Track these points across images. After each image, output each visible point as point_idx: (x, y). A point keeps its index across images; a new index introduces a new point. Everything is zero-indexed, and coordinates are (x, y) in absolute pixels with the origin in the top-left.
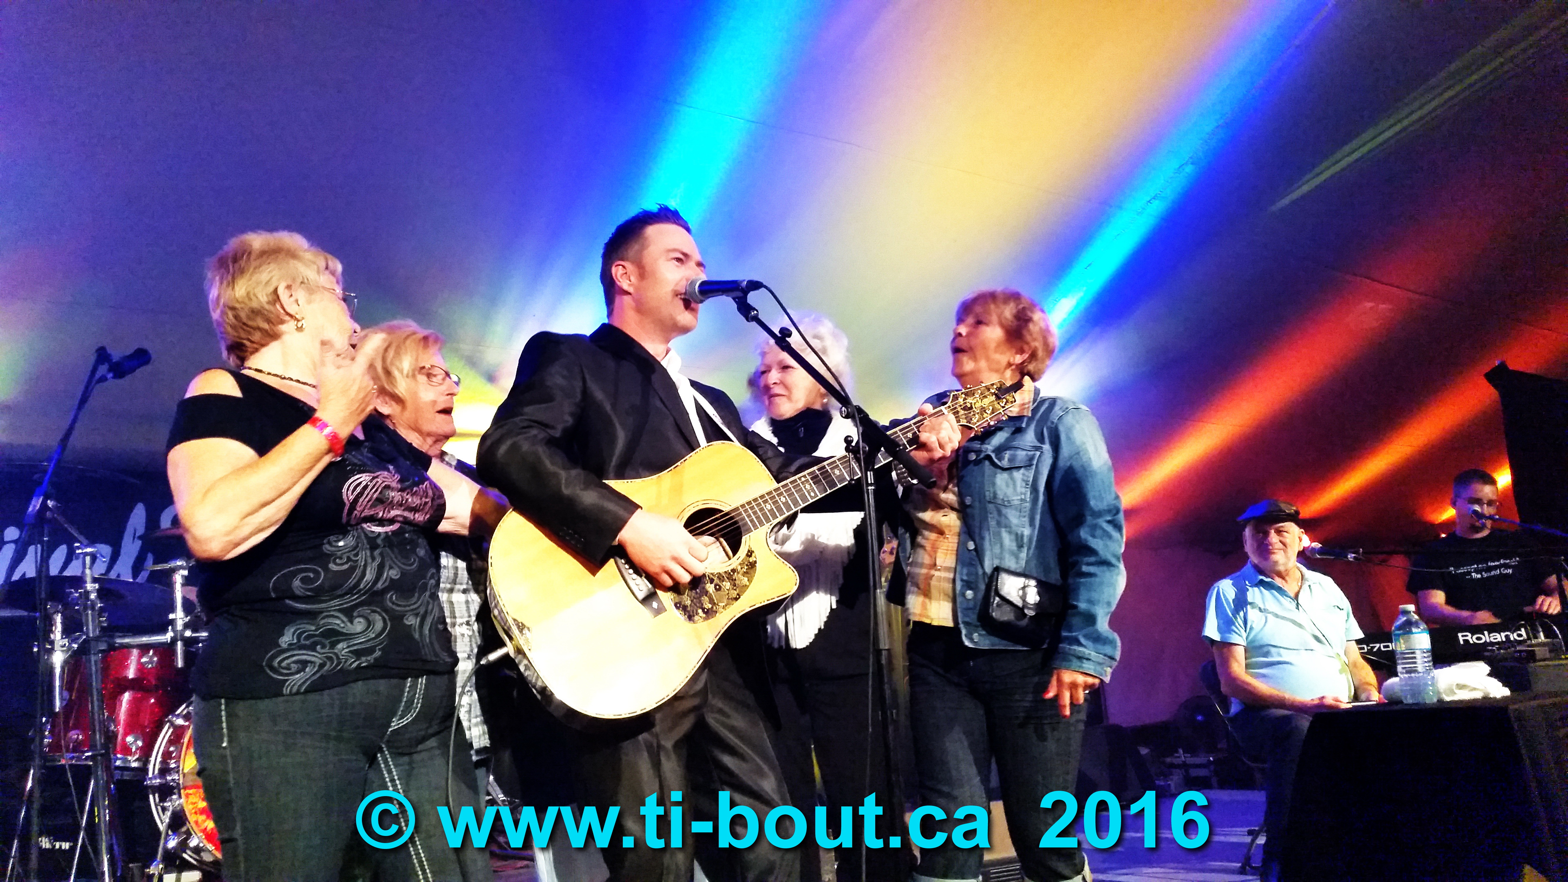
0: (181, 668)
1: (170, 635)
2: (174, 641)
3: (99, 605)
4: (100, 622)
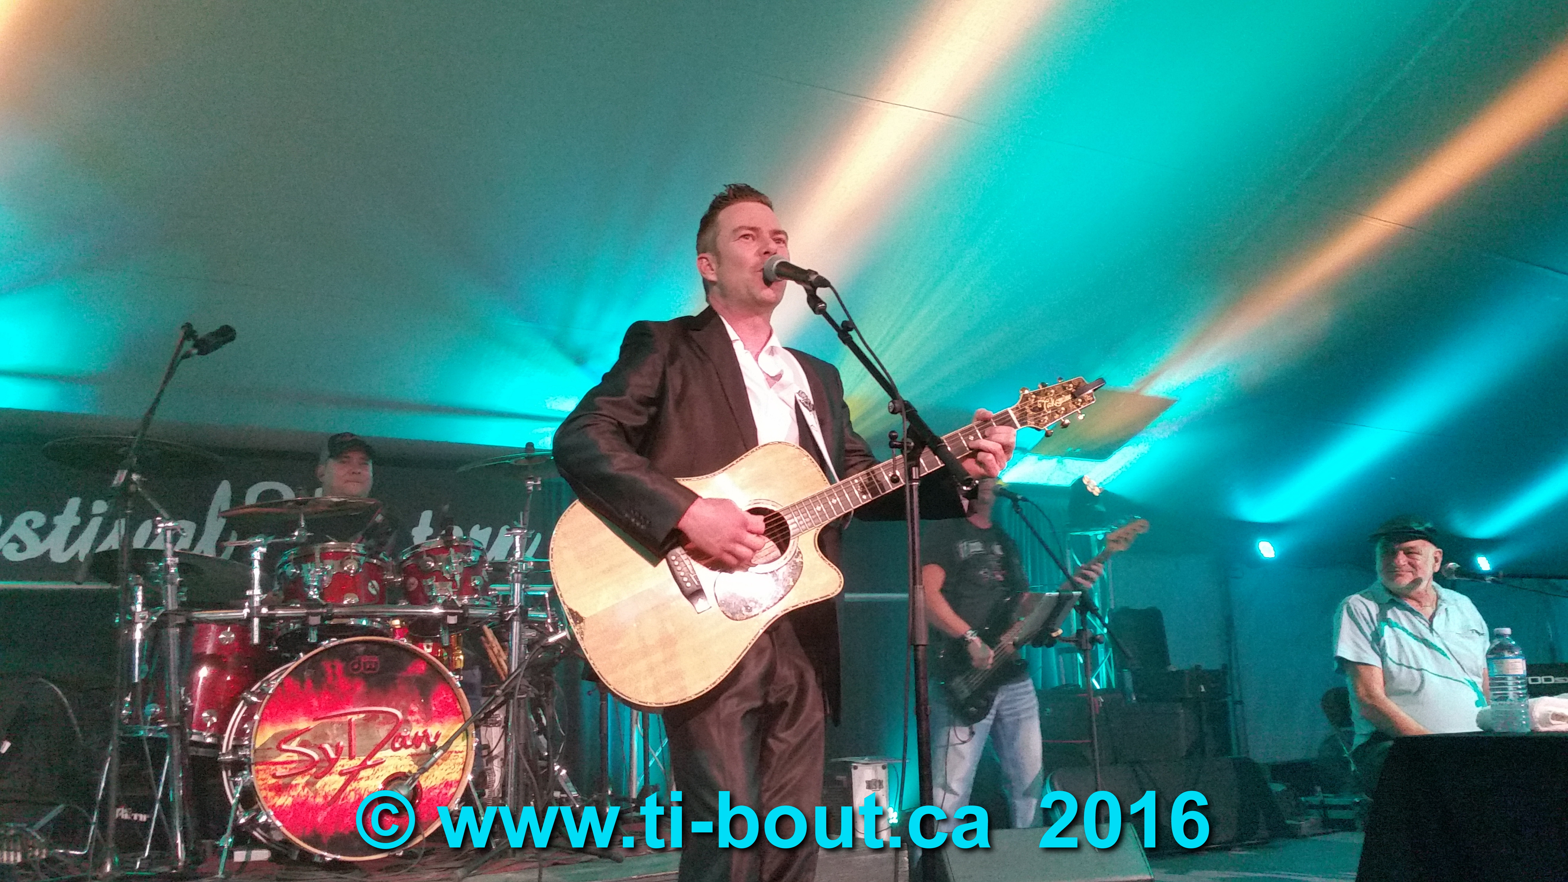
0: (256, 645)
1: (245, 612)
2: (250, 617)
3: (178, 579)
4: (179, 596)
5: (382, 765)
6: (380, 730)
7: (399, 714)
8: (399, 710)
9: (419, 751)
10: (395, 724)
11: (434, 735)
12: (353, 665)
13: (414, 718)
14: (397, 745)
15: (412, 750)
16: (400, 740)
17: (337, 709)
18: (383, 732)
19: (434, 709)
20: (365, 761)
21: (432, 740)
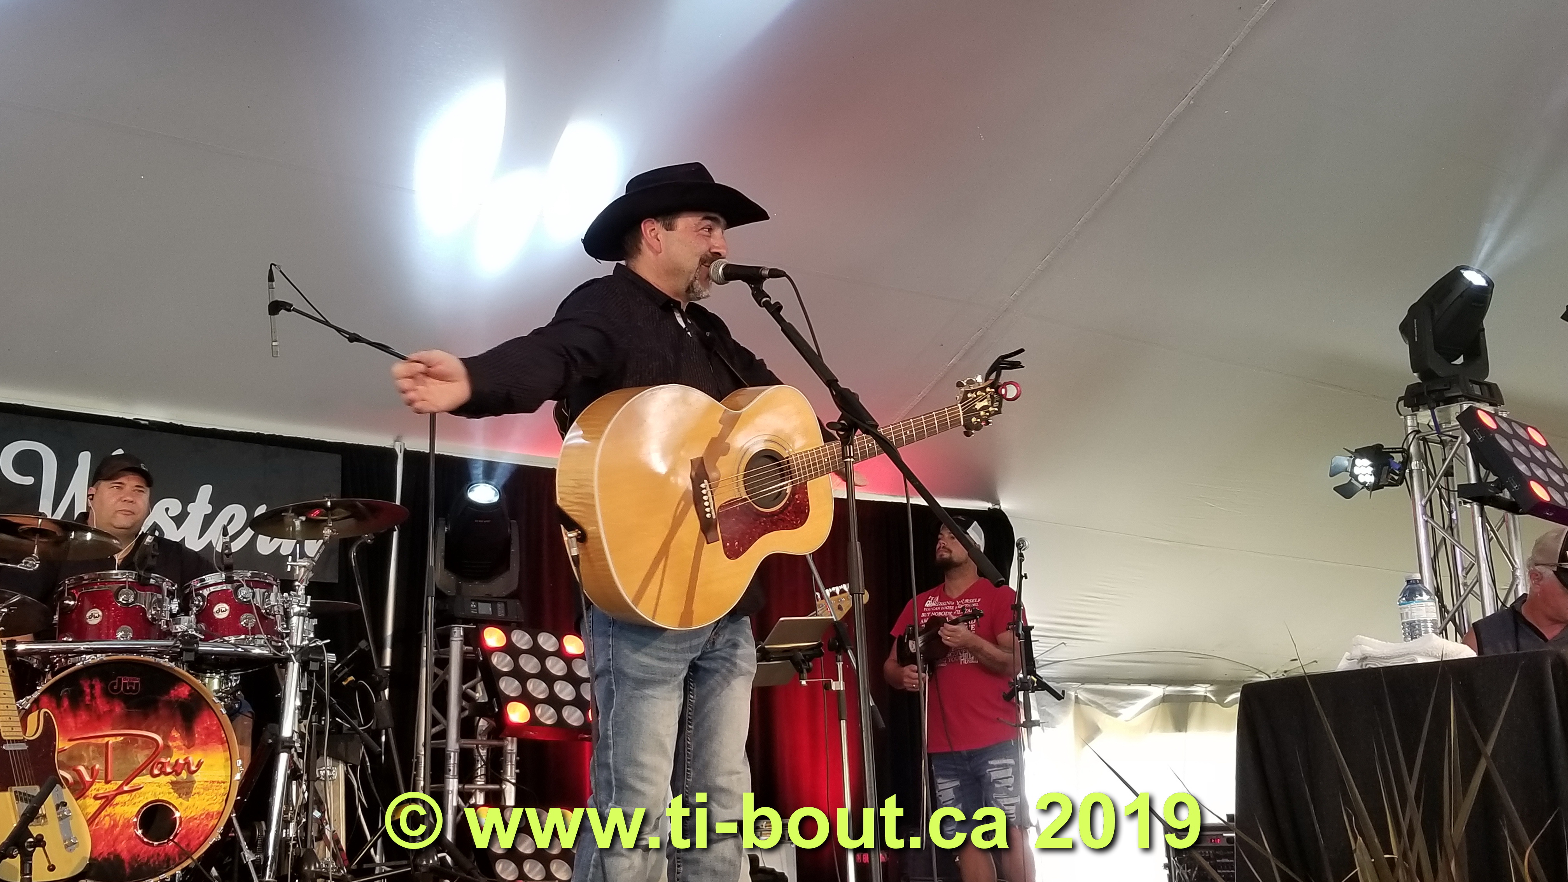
5: (139, 791)
6: (138, 755)
7: (159, 738)
8: (159, 735)
9: (179, 778)
10: (155, 749)
11: (196, 763)
12: (115, 684)
13: (175, 744)
14: (156, 772)
15: (172, 778)
16: (160, 766)
17: (95, 729)
18: (141, 757)
19: (196, 736)
20: (122, 785)
21: (193, 768)
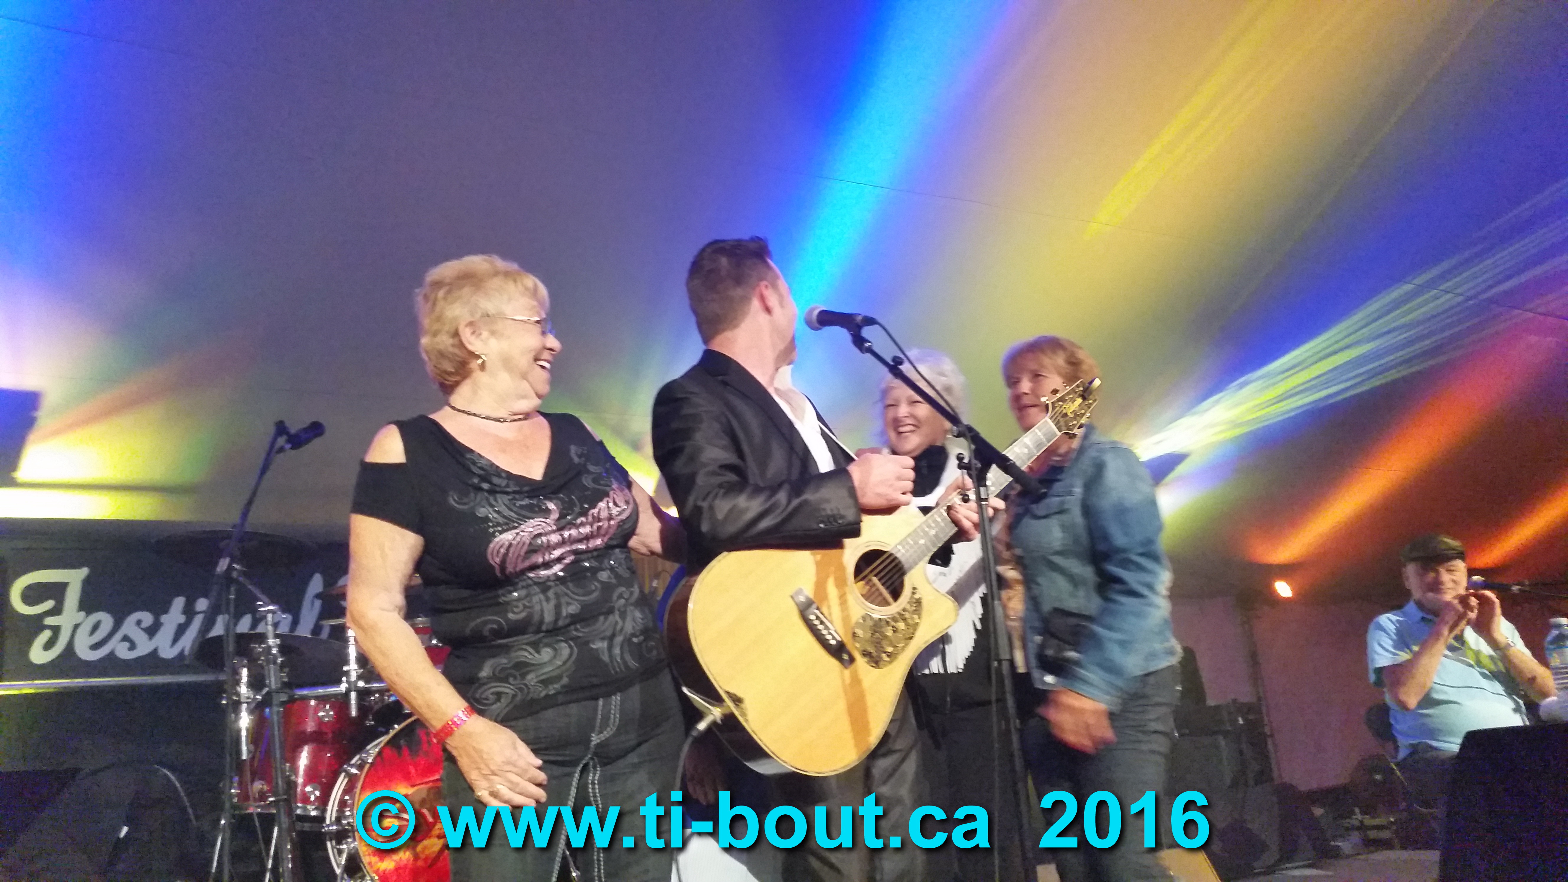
0: (354, 718)
1: (343, 687)
2: (348, 691)
3: (281, 659)
4: (282, 677)
